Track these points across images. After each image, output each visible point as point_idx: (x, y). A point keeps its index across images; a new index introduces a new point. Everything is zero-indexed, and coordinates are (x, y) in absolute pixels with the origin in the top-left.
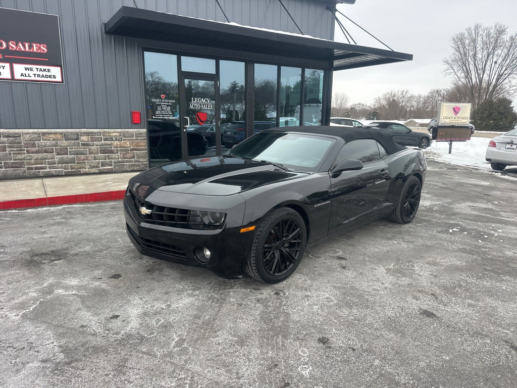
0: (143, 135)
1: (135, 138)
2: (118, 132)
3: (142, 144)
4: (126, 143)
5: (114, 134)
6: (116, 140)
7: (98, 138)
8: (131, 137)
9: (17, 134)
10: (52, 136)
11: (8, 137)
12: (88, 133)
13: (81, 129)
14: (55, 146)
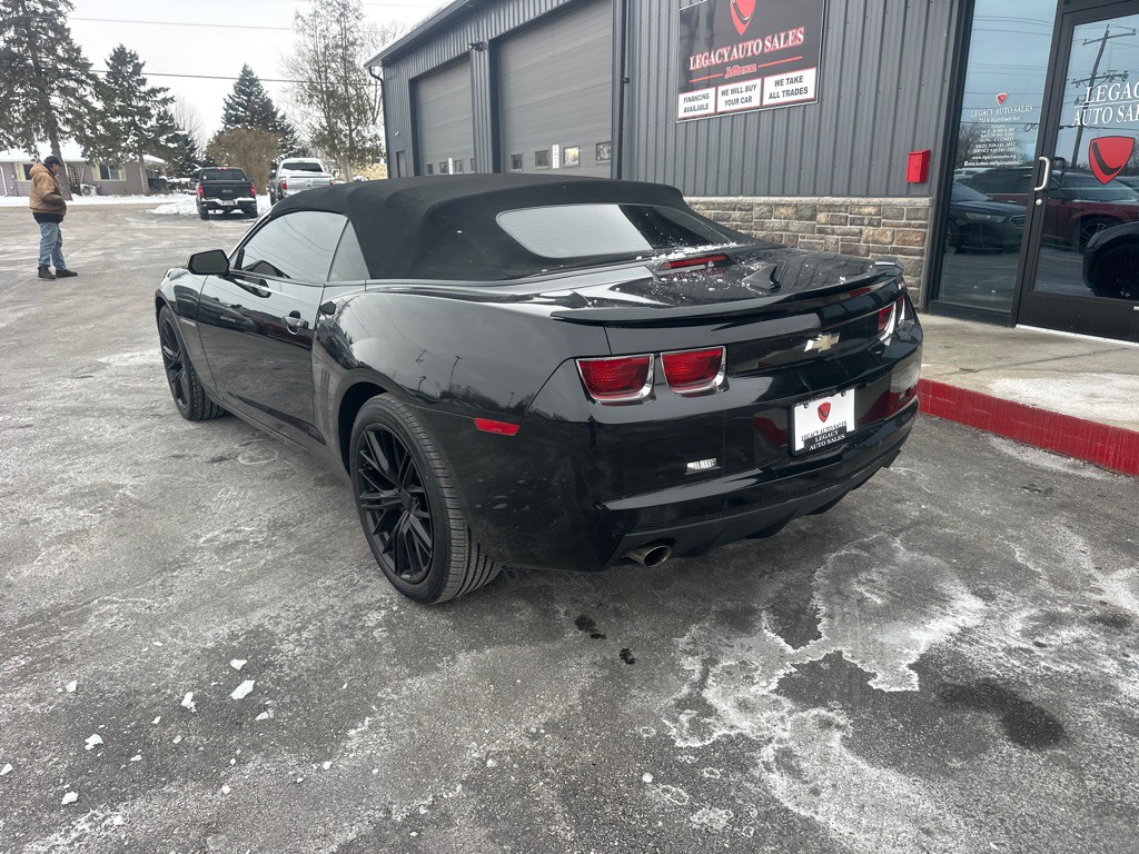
0: (921, 214)
1: (904, 221)
2: (874, 206)
3: (913, 238)
4: (884, 232)
5: (867, 210)
6: (870, 224)
7: (841, 217)
8: (896, 218)
9: (749, 204)
10: (783, 210)
11: (740, 209)
12: (829, 207)
13: (824, 196)
14: (785, 230)
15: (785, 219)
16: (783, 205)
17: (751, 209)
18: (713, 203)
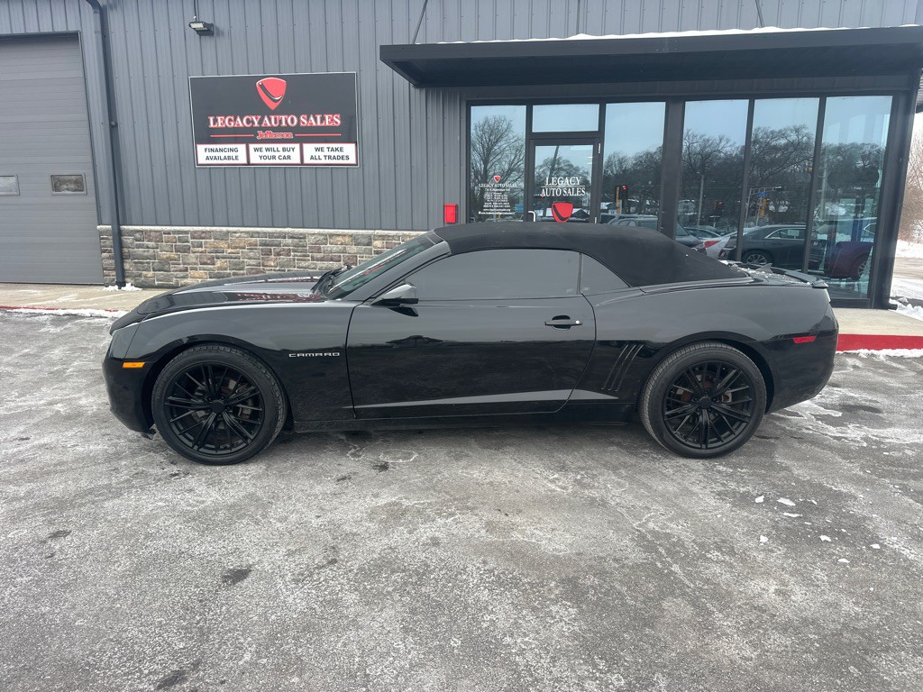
9: (301, 234)
10: (340, 239)
11: (292, 237)
12: (382, 237)
13: (375, 229)
14: (343, 252)
15: (341, 244)
16: (339, 235)
17: (305, 238)
18: (258, 233)
